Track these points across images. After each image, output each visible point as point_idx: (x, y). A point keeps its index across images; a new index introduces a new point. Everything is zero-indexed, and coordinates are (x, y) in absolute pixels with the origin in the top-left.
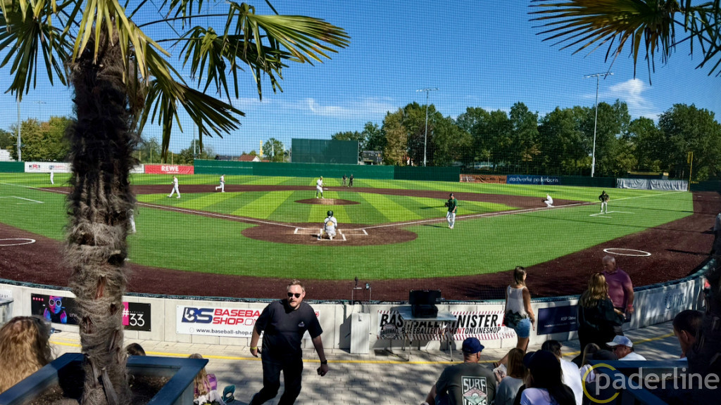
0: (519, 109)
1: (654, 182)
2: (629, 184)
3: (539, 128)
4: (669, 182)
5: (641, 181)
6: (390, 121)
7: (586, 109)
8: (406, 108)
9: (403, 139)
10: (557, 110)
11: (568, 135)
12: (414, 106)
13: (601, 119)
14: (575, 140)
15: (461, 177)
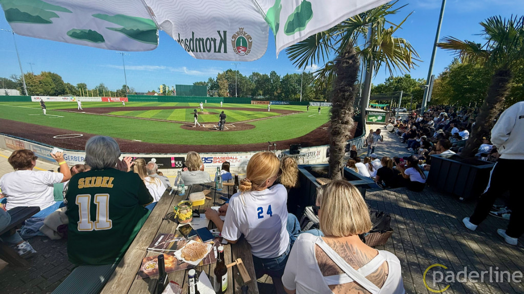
0: (273, 74)
1: (322, 103)
2: (314, 104)
3: (281, 82)
4: (327, 103)
5: (317, 103)
6: (220, 77)
7: (298, 74)
8: (227, 71)
9: (226, 85)
10: (287, 74)
11: (292, 85)
12: (230, 71)
13: (304, 79)
14: (294, 87)
15: (252, 102)
